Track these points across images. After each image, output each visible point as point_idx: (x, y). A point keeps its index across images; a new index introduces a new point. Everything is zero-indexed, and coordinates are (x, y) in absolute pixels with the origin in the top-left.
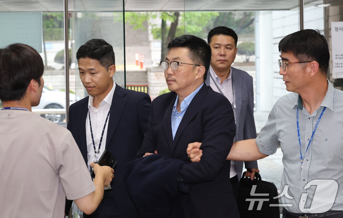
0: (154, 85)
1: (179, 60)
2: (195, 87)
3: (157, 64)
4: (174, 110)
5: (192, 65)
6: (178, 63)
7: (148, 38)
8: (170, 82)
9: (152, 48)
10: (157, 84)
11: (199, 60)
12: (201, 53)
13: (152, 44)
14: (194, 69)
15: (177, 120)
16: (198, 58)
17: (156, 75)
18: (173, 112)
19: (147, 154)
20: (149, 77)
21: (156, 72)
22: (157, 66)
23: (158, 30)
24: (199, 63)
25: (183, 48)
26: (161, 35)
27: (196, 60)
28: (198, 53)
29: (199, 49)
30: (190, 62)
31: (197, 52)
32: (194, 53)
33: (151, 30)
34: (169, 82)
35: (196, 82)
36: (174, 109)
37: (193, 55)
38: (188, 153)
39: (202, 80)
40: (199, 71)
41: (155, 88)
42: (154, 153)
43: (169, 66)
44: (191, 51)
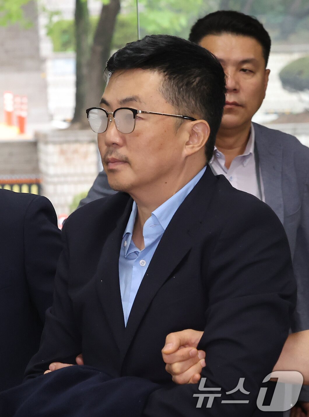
0: (56, 180)
1: (138, 103)
2: (181, 178)
3: (65, 121)
4: (126, 243)
5: (172, 118)
6: (135, 112)
7: (37, 49)
8: (112, 166)
9: (50, 78)
10: (65, 175)
11: (193, 102)
12: (197, 84)
13: (49, 64)
14: (178, 127)
15: (135, 269)
16: (189, 97)
17: (62, 152)
18: (124, 250)
19: (55, 366)
20: (42, 156)
21: (61, 143)
22: (65, 125)
23: (65, 26)
24: (193, 112)
25: (149, 70)
26: (74, 40)
27: (184, 104)
28: (188, 84)
29: (192, 74)
30: (167, 108)
31: (185, 81)
32: (177, 85)
33: (47, 27)
34: (110, 164)
35: (184, 164)
36: (126, 240)
37: (176, 88)
38: (166, 358)
39: (201, 160)
40: (193, 133)
41: (59, 188)
42: (75, 363)
43: (109, 120)
44: (170, 78)
